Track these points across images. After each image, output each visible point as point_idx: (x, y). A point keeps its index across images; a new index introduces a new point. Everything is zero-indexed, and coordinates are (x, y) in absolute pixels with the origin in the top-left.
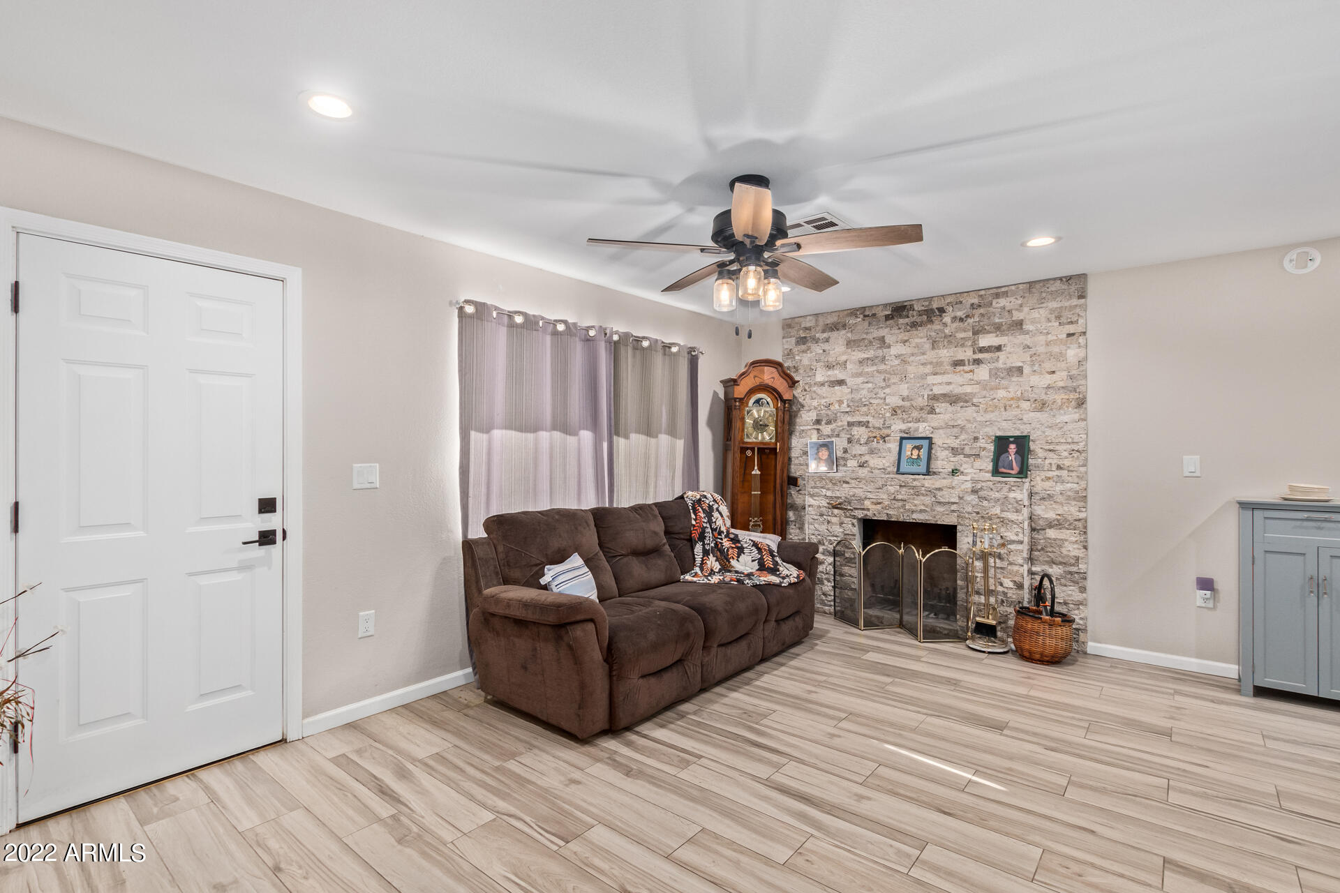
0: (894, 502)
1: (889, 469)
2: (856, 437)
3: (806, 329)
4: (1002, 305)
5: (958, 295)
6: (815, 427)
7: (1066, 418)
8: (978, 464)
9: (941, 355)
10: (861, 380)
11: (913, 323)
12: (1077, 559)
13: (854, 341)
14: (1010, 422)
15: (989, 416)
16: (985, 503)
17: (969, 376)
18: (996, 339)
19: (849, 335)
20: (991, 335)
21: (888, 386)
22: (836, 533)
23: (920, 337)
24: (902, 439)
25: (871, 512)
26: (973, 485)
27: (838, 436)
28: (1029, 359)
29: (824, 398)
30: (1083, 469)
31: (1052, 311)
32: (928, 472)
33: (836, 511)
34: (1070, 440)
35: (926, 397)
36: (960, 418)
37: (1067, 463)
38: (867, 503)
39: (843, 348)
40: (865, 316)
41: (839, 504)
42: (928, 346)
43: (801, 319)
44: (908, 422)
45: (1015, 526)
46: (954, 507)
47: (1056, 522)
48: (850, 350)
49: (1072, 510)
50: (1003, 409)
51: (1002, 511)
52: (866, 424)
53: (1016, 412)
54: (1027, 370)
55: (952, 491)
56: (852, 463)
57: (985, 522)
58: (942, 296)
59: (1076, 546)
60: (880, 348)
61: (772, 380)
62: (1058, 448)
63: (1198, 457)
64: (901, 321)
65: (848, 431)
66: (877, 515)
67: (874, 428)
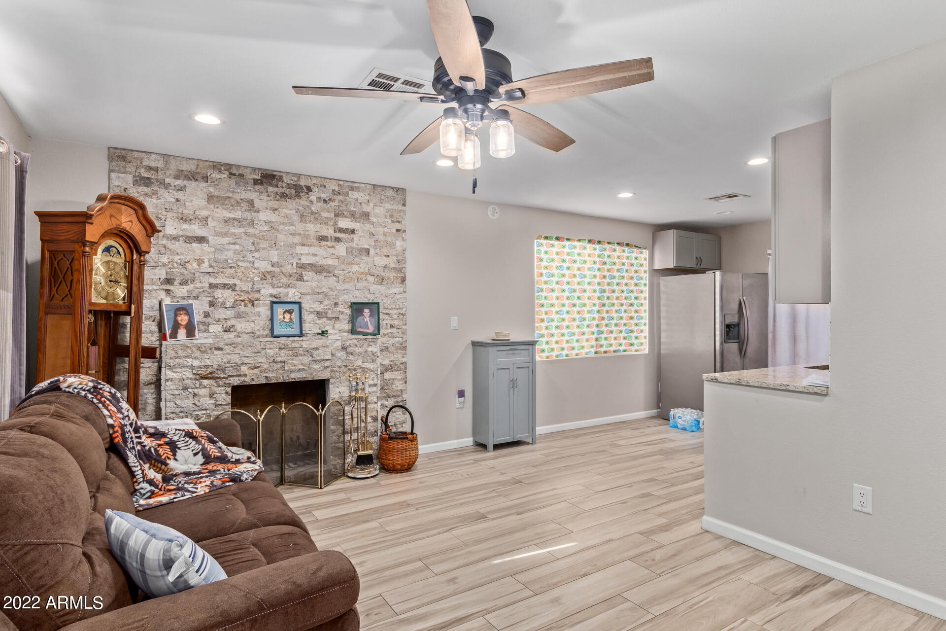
0: (272, 365)
1: (258, 333)
2: (221, 300)
3: (150, 168)
4: (355, 197)
5: (323, 179)
6: (165, 287)
7: (396, 290)
8: (338, 325)
9: (308, 229)
10: (226, 240)
11: (283, 193)
12: (401, 391)
13: (218, 197)
14: (360, 291)
15: (347, 286)
16: (351, 357)
17: (331, 251)
18: (351, 223)
19: (212, 189)
20: (348, 219)
21: (258, 251)
22: (206, 406)
23: (290, 208)
24: (273, 303)
25: (248, 377)
26: (344, 343)
27: (196, 298)
28: (373, 244)
29: (178, 254)
30: (404, 327)
31: (388, 211)
32: (301, 335)
33: (205, 382)
34: (398, 307)
35: (295, 265)
36: (324, 286)
37: (396, 323)
38: (244, 369)
39: (203, 202)
40: (231, 174)
41: (211, 373)
42: (296, 218)
43: (143, 155)
44: (278, 287)
45: (372, 373)
46: (327, 363)
47: (390, 367)
48: (212, 206)
49: (398, 357)
50: (356, 281)
51: (363, 362)
52: (233, 287)
53: (365, 284)
54: (372, 252)
55: (327, 349)
56: (215, 328)
57: (351, 373)
58: (309, 176)
59: (401, 382)
60: (250, 210)
61: (130, 223)
62: (391, 312)
63: (457, 318)
64: (270, 189)
65: (210, 293)
66: (256, 380)
67: (241, 291)
